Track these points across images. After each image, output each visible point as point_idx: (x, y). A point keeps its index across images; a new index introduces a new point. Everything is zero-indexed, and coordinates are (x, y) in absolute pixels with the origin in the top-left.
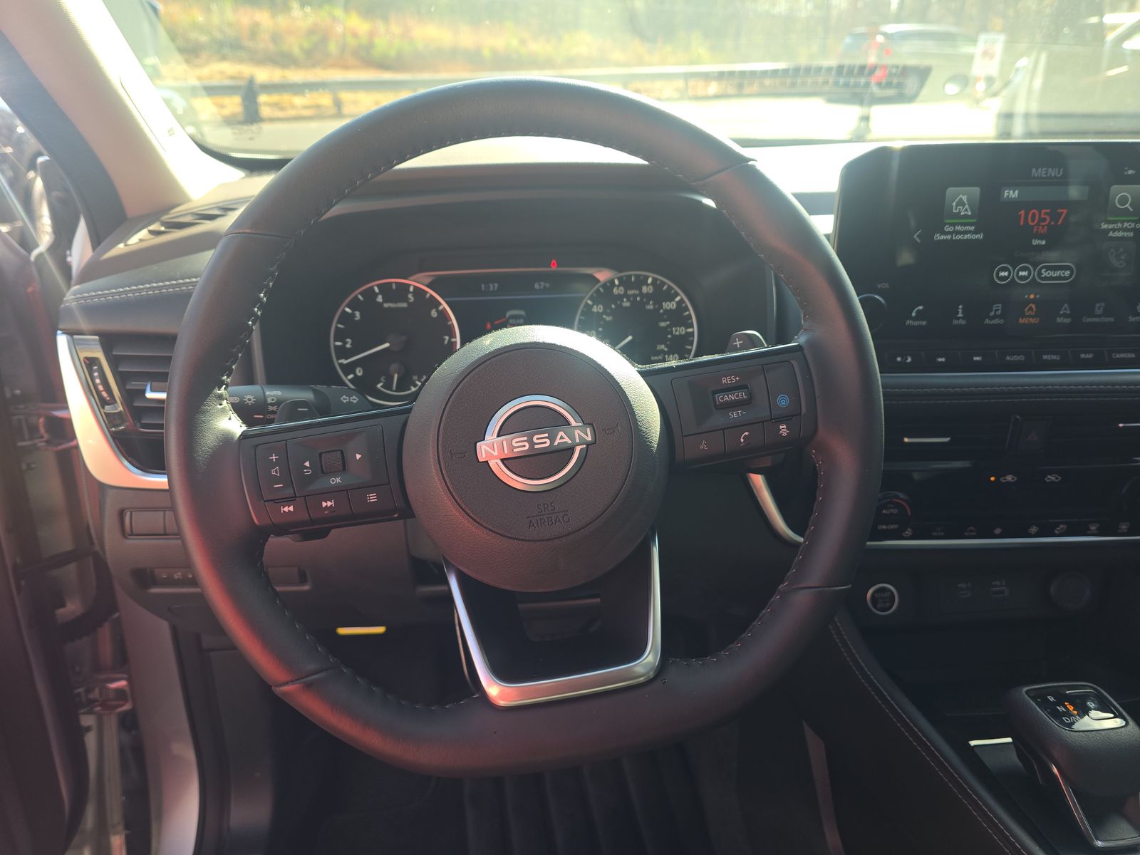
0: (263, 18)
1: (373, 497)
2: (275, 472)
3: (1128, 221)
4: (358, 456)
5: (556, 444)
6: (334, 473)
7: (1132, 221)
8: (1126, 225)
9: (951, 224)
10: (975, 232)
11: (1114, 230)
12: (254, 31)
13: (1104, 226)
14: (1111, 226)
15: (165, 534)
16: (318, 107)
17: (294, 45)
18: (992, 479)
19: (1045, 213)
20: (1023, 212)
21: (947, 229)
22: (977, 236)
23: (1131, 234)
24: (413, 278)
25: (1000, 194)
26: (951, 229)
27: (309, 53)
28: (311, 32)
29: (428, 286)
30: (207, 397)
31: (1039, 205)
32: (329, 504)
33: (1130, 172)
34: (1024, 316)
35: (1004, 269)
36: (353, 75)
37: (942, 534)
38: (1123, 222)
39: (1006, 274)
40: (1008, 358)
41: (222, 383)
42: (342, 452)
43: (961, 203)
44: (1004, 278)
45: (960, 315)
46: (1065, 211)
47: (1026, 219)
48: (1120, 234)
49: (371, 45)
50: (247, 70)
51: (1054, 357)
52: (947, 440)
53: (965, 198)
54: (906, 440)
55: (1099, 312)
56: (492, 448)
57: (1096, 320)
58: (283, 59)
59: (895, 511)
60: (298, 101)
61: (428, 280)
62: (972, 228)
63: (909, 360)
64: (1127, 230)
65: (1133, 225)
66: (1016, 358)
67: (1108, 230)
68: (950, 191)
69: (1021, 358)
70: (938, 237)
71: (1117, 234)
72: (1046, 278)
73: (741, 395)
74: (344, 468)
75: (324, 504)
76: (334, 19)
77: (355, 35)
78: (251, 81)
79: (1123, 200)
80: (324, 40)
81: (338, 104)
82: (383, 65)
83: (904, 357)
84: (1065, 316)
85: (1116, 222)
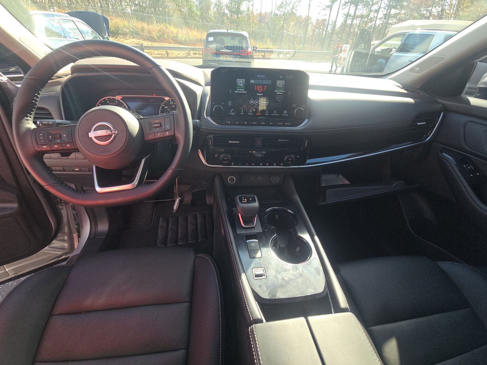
0: (145, 25)
1: (68, 145)
2: (41, 138)
3: (281, 90)
4: (64, 136)
5: (107, 133)
6: (58, 139)
7: (282, 90)
8: (281, 91)
9: (239, 89)
10: (244, 91)
11: (278, 92)
12: (143, 29)
13: (275, 91)
14: (277, 91)
15: (50, 158)
16: (162, 54)
17: (155, 35)
18: (250, 152)
19: (261, 87)
20: (256, 86)
21: (238, 90)
22: (245, 92)
23: (282, 93)
24: (116, 97)
25: (250, 81)
26: (239, 90)
27: (159, 37)
28: (159, 31)
29: (120, 99)
30: (23, 119)
31: (260, 85)
32: (56, 146)
33: (281, 77)
34: (257, 113)
35: (252, 101)
36: (172, 45)
37: (240, 165)
38: (280, 90)
39: (253, 102)
40: (253, 123)
41: (28, 116)
42: (60, 134)
43: (240, 83)
44: (252, 103)
45: (242, 112)
46: (266, 87)
47: (256, 89)
48: (279, 93)
49: (177, 36)
50: (141, 41)
51: (263, 123)
52: (239, 142)
53: (241, 82)
54: (229, 142)
55: (275, 113)
56: (92, 135)
57: (275, 115)
58: (152, 39)
59: (227, 158)
60: (156, 52)
61: (121, 97)
62: (244, 90)
63: (230, 122)
64: (281, 92)
65: (282, 91)
66: (254, 123)
67: (276, 92)
68: (238, 80)
69: (256, 123)
70: (236, 92)
71: (278, 93)
72: (262, 104)
73: (159, 125)
74: (61, 138)
75: (55, 146)
76: (166, 27)
77: (173, 33)
78: (142, 45)
79: (280, 85)
80: (163, 34)
81: (168, 54)
82: (180, 43)
83: (228, 122)
84: (267, 113)
85: (278, 90)
